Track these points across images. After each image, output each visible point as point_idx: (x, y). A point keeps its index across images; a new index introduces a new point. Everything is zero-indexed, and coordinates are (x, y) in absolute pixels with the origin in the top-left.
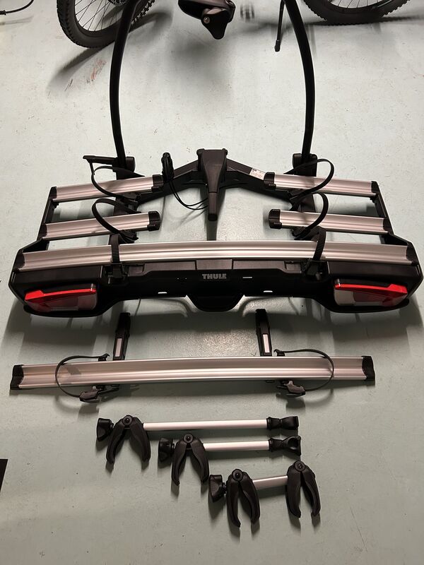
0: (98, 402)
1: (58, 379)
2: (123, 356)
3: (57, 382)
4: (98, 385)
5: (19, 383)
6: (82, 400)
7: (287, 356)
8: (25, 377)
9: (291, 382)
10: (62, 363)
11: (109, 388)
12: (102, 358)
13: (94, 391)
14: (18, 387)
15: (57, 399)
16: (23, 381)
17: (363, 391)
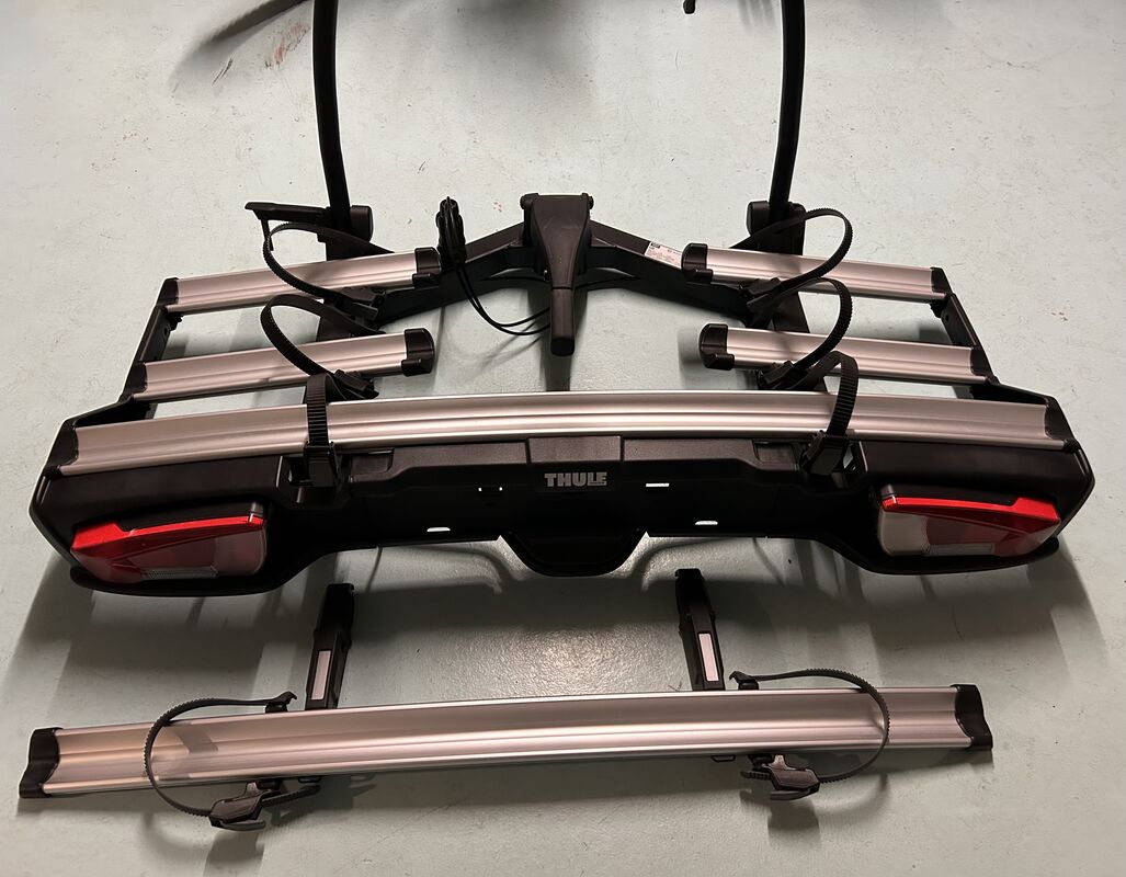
0: (261, 827)
1: (154, 767)
2: (332, 699)
3: (149, 773)
4: (265, 781)
5: (45, 780)
6: (216, 823)
7: (765, 690)
8: (63, 761)
9: (779, 759)
10: (166, 721)
11: (293, 788)
12: (276, 705)
13: (252, 795)
14: (41, 790)
15: (148, 822)
16: (56, 774)
17: (963, 778)
